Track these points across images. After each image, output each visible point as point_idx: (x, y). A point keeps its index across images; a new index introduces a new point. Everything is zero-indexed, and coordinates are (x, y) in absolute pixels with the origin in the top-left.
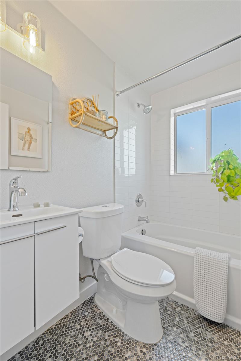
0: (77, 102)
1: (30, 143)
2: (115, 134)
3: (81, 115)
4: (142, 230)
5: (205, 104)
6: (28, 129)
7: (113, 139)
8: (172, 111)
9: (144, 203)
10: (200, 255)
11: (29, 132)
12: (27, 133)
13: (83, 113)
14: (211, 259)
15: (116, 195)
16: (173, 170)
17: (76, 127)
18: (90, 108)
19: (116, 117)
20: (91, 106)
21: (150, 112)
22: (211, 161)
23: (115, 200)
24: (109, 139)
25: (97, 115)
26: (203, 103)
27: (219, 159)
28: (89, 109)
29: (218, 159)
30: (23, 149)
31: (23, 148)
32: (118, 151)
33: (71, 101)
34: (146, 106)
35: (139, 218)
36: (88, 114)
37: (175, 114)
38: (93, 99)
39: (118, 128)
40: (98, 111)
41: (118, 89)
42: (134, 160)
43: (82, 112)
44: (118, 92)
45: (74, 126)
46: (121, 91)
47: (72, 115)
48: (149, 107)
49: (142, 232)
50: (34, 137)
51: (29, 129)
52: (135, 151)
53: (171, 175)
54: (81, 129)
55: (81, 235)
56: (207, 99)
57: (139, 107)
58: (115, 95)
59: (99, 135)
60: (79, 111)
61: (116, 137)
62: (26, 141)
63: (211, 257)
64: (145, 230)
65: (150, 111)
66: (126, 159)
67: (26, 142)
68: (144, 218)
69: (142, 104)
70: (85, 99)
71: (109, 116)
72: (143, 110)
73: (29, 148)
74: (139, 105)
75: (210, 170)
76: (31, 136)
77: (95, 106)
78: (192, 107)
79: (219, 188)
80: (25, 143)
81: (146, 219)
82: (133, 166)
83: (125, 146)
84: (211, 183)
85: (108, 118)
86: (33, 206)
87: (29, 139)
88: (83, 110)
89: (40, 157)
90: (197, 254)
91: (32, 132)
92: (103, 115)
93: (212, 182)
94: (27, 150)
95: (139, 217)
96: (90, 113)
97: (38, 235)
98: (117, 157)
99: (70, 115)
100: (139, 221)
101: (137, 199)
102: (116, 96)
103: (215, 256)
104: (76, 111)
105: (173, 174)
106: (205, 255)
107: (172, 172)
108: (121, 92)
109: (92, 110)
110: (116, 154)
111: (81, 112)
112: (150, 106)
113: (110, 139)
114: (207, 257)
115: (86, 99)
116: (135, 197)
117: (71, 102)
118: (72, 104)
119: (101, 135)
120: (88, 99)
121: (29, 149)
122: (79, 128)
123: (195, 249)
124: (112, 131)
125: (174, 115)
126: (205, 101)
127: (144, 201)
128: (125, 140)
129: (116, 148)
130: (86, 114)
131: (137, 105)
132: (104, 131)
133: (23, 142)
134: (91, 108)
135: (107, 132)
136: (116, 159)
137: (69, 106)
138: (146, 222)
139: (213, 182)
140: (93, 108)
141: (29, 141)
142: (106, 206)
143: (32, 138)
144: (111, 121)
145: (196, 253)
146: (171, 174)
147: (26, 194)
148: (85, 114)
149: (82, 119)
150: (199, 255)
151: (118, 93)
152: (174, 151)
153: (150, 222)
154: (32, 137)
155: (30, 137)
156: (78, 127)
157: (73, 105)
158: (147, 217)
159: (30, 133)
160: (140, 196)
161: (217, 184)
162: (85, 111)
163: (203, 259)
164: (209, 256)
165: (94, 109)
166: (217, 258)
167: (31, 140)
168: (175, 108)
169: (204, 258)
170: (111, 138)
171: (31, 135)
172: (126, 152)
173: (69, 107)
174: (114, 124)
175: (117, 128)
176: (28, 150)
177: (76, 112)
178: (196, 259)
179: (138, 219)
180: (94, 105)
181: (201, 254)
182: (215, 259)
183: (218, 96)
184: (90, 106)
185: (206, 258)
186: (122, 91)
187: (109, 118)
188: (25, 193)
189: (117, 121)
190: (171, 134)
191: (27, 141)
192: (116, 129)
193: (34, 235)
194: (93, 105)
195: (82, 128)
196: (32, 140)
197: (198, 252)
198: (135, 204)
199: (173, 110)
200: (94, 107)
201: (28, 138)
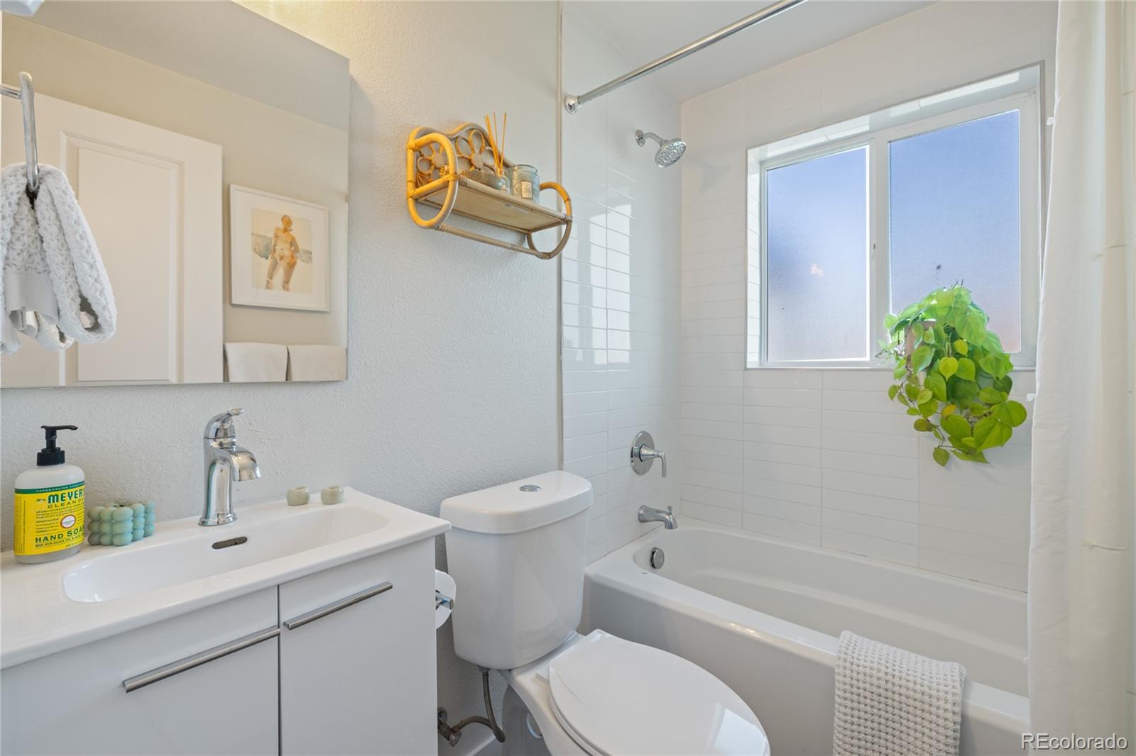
0: (433, 142)
1: (291, 266)
2: (563, 242)
3: (446, 185)
4: (653, 553)
5: (867, 128)
6: (283, 219)
7: (555, 259)
8: (754, 155)
9: (657, 462)
10: (858, 666)
11: (286, 230)
12: (282, 235)
13: (455, 181)
14: (897, 681)
15: (564, 440)
16: (757, 350)
17: (431, 227)
18: (479, 156)
19: (566, 185)
20: (481, 152)
21: (678, 161)
22: (888, 326)
23: (561, 459)
24: (542, 258)
25: (500, 184)
26: (861, 125)
27: (918, 317)
28: (474, 162)
29: (915, 320)
30: (268, 286)
31: (268, 282)
32: (571, 293)
33: (416, 138)
34: (666, 141)
35: (641, 512)
36: (471, 182)
37: (762, 163)
38: (489, 128)
39: (571, 221)
40: (506, 165)
41: (573, 88)
42: (625, 322)
43: (450, 177)
44: (572, 97)
45: (425, 223)
46: (580, 95)
47: (417, 186)
48: (676, 144)
49: (652, 559)
50: (301, 244)
51: (287, 222)
52: (628, 290)
53: (748, 369)
54: (447, 231)
55: (445, 601)
56: (872, 114)
57: (643, 144)
58: (563, 109)
59: (509, 248)
60: (439, 169)
61: (565, 252)
62: (278, 259)
63: (896, 673)
64: (661, 551)
65: (679, 158)
66: (598, 319)
67: (277, 264)
68: (658, 512)
69: (652, 135)
70: (462, 129)
71: (542, 181)
72: (655, 155)
73: (286, 282)
74: (641, 138)
75: (884, 354)
76: (293, 243)
77: (493, 149)
78: (823, 140)
79: (917, 417)
80: (274, 267)
81: (664, 515)
82: (623, 341)
83: (597, 277)
84: (890, 400)
85: (537, 188)
86: (285, 501)
87: (287, 253)
88: (451, 172)
89: (322, 307)
90: (845, 660)
91: (295, 231)
92: (522, 179)
93: (892, 398)
94: (281, 287)
95: (641, 508)
96: (477, 180)
97: (291, 629)
98: (571, 315)
99: (411, 185)
100: (642, 520)
101: (636, 450)
102: (564, 112)
103: (910, 672)
104: (430, 171)
105: (757, 367)
106: (875, 665)
107: (753, 359)
108: (581, 99)
109: (485, 165)
110: (564, 306)
111: (445, 178)
112: (679, 140)
113: (545, 258)
114: (882, 675)
115: (465, 127)
116: (629, 441)
117: (412, 143)
118: (418, 151)
119: (513, 249)
120: (473, 129)
121: (288, 283)
122: (442, 230)
123: (837, 636)
124: (554, 230)
125: (758, 167)
126: (866, 118)
127: (658, 456)
128: (596, 256)
129: (564, 284)
130: (463, 184)
131: (634, 138)
132: (526, 233)
133: (269, 262)
134: (481, 159)
135: (534, 235)
136: (565, 321)
137: (406, 155)
138: (666, 527)
139: (896, 398)
140: (489, 156)
141: (287, 261)
142: (533, 488)
143: (297, 250)
144: (547, 201)
145: (843, 656)
146: (748, 367)
147: (258, 469)
148: (459, 184)
149: (449, 198)
150: (852, 664)
151: (572, 102)
152: (758, 288)
153: (678, 525)
154: (297, 247)
155: (291, 245)
156: (436, 227)
157: (420, 152)
158: (670, 508)
159: (291, 233)
160: (645, 440)
161: (911, 404)
162: (458, 173)
163: (868, 679)
164: (890, 670)
165: (491, 162)
166: (919, 680)
167: (293, 257)
168: (761, 145)
169: (871, 677)
170: (548, 256)
171: (293, 239)
172: (598, 297)
173: (406, 159)
174: (560, 210)
175: (568, 222)
176: (284, 288)
177: (429, 175)
178: (841, 678)
179: (640, 515)
180: (490, 146)
181: (861, 663)
182: (911, 685)
183: (916, 101)
184: (477, 151)
185: (879, 679)
186: (584, 95)
187: (543, 187)
188: (254, 468)
189: (569, 200)
190: (748, 231)
191: (282, 258)
192: (564, 227)
193: (277, 631)
194: (488, 148)
195: (451, 229)
196: (298, 255)
197: (849, 652)
198: (630, 468)
199: (757, 149)
200: (491, 153)
201: (283, 248)
